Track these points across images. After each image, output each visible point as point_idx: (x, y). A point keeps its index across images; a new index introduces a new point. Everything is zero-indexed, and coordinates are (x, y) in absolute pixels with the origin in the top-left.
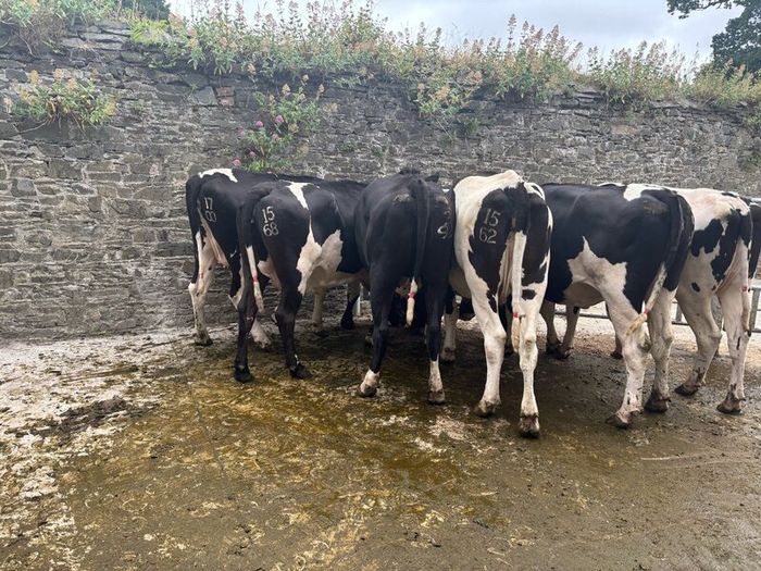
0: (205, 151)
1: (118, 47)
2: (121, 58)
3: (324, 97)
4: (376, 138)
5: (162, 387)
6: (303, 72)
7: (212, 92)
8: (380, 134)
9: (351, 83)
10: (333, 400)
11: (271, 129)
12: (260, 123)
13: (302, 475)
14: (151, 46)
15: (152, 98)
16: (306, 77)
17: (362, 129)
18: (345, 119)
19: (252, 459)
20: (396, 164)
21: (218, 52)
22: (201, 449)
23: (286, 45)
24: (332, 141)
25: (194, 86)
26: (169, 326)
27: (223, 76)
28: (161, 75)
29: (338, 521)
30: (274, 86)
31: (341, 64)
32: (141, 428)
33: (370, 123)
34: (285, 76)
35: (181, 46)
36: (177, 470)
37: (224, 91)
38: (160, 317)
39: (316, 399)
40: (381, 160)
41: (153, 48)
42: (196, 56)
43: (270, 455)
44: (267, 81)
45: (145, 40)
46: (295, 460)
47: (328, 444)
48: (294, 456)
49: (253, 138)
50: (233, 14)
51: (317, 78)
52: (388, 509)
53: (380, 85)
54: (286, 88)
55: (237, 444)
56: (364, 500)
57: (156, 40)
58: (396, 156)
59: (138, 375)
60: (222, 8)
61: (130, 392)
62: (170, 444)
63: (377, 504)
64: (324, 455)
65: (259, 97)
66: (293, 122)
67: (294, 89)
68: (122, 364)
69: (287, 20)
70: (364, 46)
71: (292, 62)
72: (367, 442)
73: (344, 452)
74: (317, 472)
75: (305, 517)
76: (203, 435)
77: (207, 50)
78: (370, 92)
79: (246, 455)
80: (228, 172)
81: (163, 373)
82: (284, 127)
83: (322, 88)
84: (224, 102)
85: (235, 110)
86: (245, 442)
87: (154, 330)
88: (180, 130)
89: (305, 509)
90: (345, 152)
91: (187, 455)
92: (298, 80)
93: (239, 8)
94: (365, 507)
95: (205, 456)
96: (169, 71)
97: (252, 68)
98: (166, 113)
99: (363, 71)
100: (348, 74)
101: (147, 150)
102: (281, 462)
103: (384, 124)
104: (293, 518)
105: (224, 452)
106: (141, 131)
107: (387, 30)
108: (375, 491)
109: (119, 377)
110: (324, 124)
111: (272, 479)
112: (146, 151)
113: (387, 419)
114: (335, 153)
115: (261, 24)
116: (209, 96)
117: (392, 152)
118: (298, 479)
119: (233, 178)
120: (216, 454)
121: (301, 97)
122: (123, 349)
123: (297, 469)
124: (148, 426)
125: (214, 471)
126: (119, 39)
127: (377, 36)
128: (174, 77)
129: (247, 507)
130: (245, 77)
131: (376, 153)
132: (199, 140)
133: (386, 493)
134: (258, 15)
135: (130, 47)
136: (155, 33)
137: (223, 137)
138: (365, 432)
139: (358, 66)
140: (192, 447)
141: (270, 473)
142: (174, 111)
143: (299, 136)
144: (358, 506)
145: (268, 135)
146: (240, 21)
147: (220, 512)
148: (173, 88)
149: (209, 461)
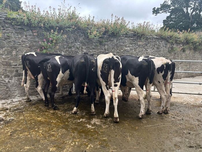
0: (29, 47)
1: (3, 19)
2: (4, 22)
3: (63, 34)
4: (78, 44)
5: (15, 114)
6: (57, 27)
7: (31, 31)
8: (78, 43)
9: (70, 30)
10: (65, 116)
11: (48, 42)
12: (45, 40)
13: (55, 137)
14: (13, 18)
15: (13, 33)
16: (58, 28)
17: (74, 42)
18: (69, 39)
19: (41, 133)
20: (83, 51)
21: (32, 21)
22: (25, 132)
23: (52, 19)
24: (65, 45)
25: (26, 30)
26: (19, 97)
27: (34, 27)
28: (16, 26)
29: (64, 149)
31: (67, 25)
32: (8, 126)
33: (76, 40)
34: (52, 27)
35: (22, 19)
36: (18, 138)
37: (35, 31)
38: (16, 94)
39: (60, 115)
40: (79, 50)
41: (14, 19)
42: (26, 21)
43: (46, 132)
44: (47, 29)
45: (11, 17)
46: (53, 133)
47: (63, 128)
48: (53, 132)
49: (43, 44)
50: (37, 11)
51: (60, 28)
52: (78, 145)
53: (78, 30)
54: (52, 31)
55: (36, 129)
56: (72, 143)
57: (15, 17)
58: (83, 49)
59: (8, 111)
60: (34, 9)
61: (5, 116)
62: (16, 131)
63: (75, 143)
64: (61, 131)
65: (45, 33)
66: (54, 40)
67: (54, 31)
68: (3, 108)
69: (52, 13)
70: (74, 20)
71: (54, 24)
72: (74, 126)
73: (67, 130)
74: (59, 136)
75: (54, 149)
76: (26, 128)
77: (29, 20)
78: (75, 32)
79: (39, 132)
80: (34, 53)
81: (16, 110)
82: (52, 41)
83: (62, 31)
84: (34, 34)
85: (38, 36)
86: (39, 129)
87: (14, 98)
88: (22, 41)
89: (55, 147)
90: (69, 48)
91: (21, 134)
92: (56, 29)
93: (39, 9)
94: (72, 145)
95: (26, 133)
96: (18, 25)
97: (42, 25)
98: (17, 37)
99: (73, 27)
100: (70, 28)
102: (49, 133)
103: (79, 41)
104: (51, 150)
105: (32, 132)
106: (10, 42)
107: (80, 16)
108: (75, 140)
109: (2, 112)
110: (63, 40)
111: (46, 139)
112: (11, 47)
113: (80, 120)
114: (66, 48)
115: (45, 14)
116: (30, 32)
117: (82, 48)
118: (53, 138)
119: (35, 55)
120: (30, 133)
121: (56, 33)
122: (4, 104)
123: (53, 135)
124: (10, 126)
125: (29, 138)
126: (4, 16)
127: (77, 18)
128: (20, 27)
129: (38, 147)
130: (40, 27)
131: (78, 48)
132: (27, 44)
133: (78, 140)
134: (44, 11)
135: (7, 19)
136: (14, 15)
137: (34, 44)
138: (73, 124)
139: (72, 25)
140: (23, 131)
141: (45, 137)
142: (20, 36)
143: (56, 44)
144: (70, 144)
145: (47, 43)
146: (39, 13)
147: (30, 150)
148: (19, 30)
149: (27, 135)
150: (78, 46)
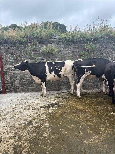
0: (72, 56)
1: (58, 39)
2: (58, 41)
3: (96, 43)
4: (108, 51)
5: (64, 101)
6: (92, 39)
7: (74, 45)
8: (109, 50)
9: (102, 39)
10: (98, 107)
12: (83, 50)
13: (91, 122)
14: (63, 38)
15: (63, 48)
16: (93, 40)
17: (105, 49)
18: (101, 47)
19: (80, 118)
20: (113, 56)
21: (75, 37)
22: (71, 114)
23: (88, 34)
24: (98, 52)
25: (70, 44)
26: (65, 90)
27: (76, 42)
28: (65, 43)
29: (99, 134)
30: (86, 42)
31: (100, 36)
32: (60, 109)
33: (107, 47)
34: (88, 40)
35: (68, 37)
36: (66, 118)
37: (76, 45)
38: (64, 88)
39: (94, 107)
40: (109, 55)
41: (64, 38)
42: (71, 38)
43: (84, 117)
44: (84, 41)
45: (62, 37)
47: (97, 117)
48: (89, 118)
49: (81, 53)
50: (78, 30)
51: (95, 40)
52: (111, 133)
53: (109, 39)
54: (88, 42)
55: (78, 114)
56: (105, 130)
57: (64, 37)
58: (113, 54)
59: (60, 98)
60: (76, 29)
61: (58, 102)
62: (65, 112)
63: (108, 132)
64: (96, 119)
65: (83, 45)
66: (90, 49)
67: (90, 42)
68: (57, 96)
69: (89, 29)
70: (105, 31)
71: (89, 37)
72: (106, 117)
73: (100, 119)
74: (94, 122)
75: (91, 132)
76: (71, 111)
77: (73, 37)
78: (107, 41)
79: (79, 116)
80: (81, 60)
81: (64, 98)
82: (88, 50)
83: (96, 41)
84: (76, 47)
85: (78, 48)
86: (79, 114)
87: (63, 90)
88: (68, 53)
89: (91, 130)
90: (101, 54)
91: (68, 115)
92: (91, 40)
93: (79, 28)
94: (105, 132)
95: (71, 116)
96: (66, 42)
97: (82, 39)
98: (66, 50)
99: (105, 37)
100: (102, 38)
101: (62, 57)
102: (86, 119)
103: (110, 47)
104: (89, 131)
105: (75, 115)
106: (61, 54)
107: (111, 27)
108: (107, 129)
109: (57, 99)
110: (96, 49)
111: (85, 122)
113: (111, 113)
114: (99, 54)
115: (83, 31)
116: (73, 46)
117: (112, 53)
118: (90, 123)
120: (73, 115)
121: (91, 44)
122: (57, 94)
123: (90, 121)
124: (61, 108)
125: (73, 119)
126: (58, 38)
127: (109, 29)
128: (67, 43)
129: (79, 127)
130: (80, 41)
132: (71, 54)
133: (110, 130)
134: (83, 29)
135: (60, 39)
136: (64, 36)
137: (76, 53)
138: (105, 115)
139: (104, 36)
140: (69, 113)
141: (84, 121)
142: (67, 49)
143: (91, 52)
144: (103, 131)
145: (85, 52)
146: (79, 31)
147: (74, 127)
148: (67, 45)
149: (72, 117)
150: (109, 52)
